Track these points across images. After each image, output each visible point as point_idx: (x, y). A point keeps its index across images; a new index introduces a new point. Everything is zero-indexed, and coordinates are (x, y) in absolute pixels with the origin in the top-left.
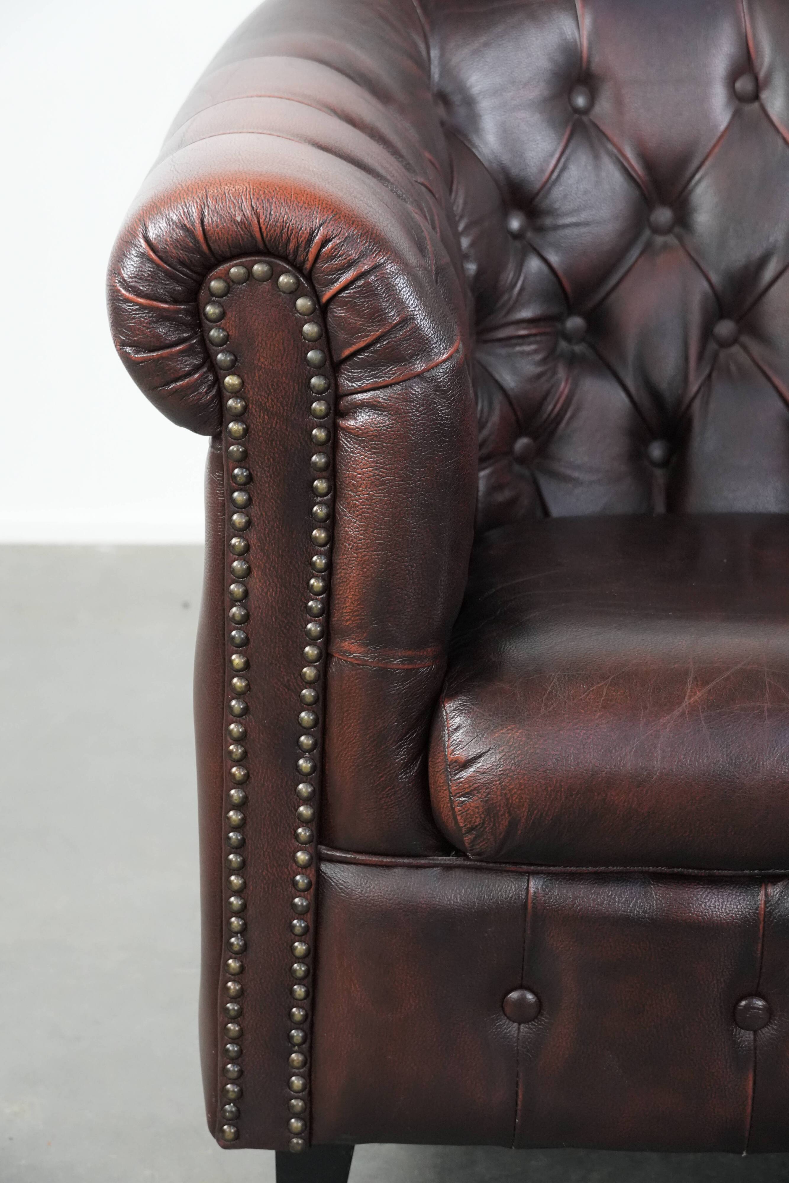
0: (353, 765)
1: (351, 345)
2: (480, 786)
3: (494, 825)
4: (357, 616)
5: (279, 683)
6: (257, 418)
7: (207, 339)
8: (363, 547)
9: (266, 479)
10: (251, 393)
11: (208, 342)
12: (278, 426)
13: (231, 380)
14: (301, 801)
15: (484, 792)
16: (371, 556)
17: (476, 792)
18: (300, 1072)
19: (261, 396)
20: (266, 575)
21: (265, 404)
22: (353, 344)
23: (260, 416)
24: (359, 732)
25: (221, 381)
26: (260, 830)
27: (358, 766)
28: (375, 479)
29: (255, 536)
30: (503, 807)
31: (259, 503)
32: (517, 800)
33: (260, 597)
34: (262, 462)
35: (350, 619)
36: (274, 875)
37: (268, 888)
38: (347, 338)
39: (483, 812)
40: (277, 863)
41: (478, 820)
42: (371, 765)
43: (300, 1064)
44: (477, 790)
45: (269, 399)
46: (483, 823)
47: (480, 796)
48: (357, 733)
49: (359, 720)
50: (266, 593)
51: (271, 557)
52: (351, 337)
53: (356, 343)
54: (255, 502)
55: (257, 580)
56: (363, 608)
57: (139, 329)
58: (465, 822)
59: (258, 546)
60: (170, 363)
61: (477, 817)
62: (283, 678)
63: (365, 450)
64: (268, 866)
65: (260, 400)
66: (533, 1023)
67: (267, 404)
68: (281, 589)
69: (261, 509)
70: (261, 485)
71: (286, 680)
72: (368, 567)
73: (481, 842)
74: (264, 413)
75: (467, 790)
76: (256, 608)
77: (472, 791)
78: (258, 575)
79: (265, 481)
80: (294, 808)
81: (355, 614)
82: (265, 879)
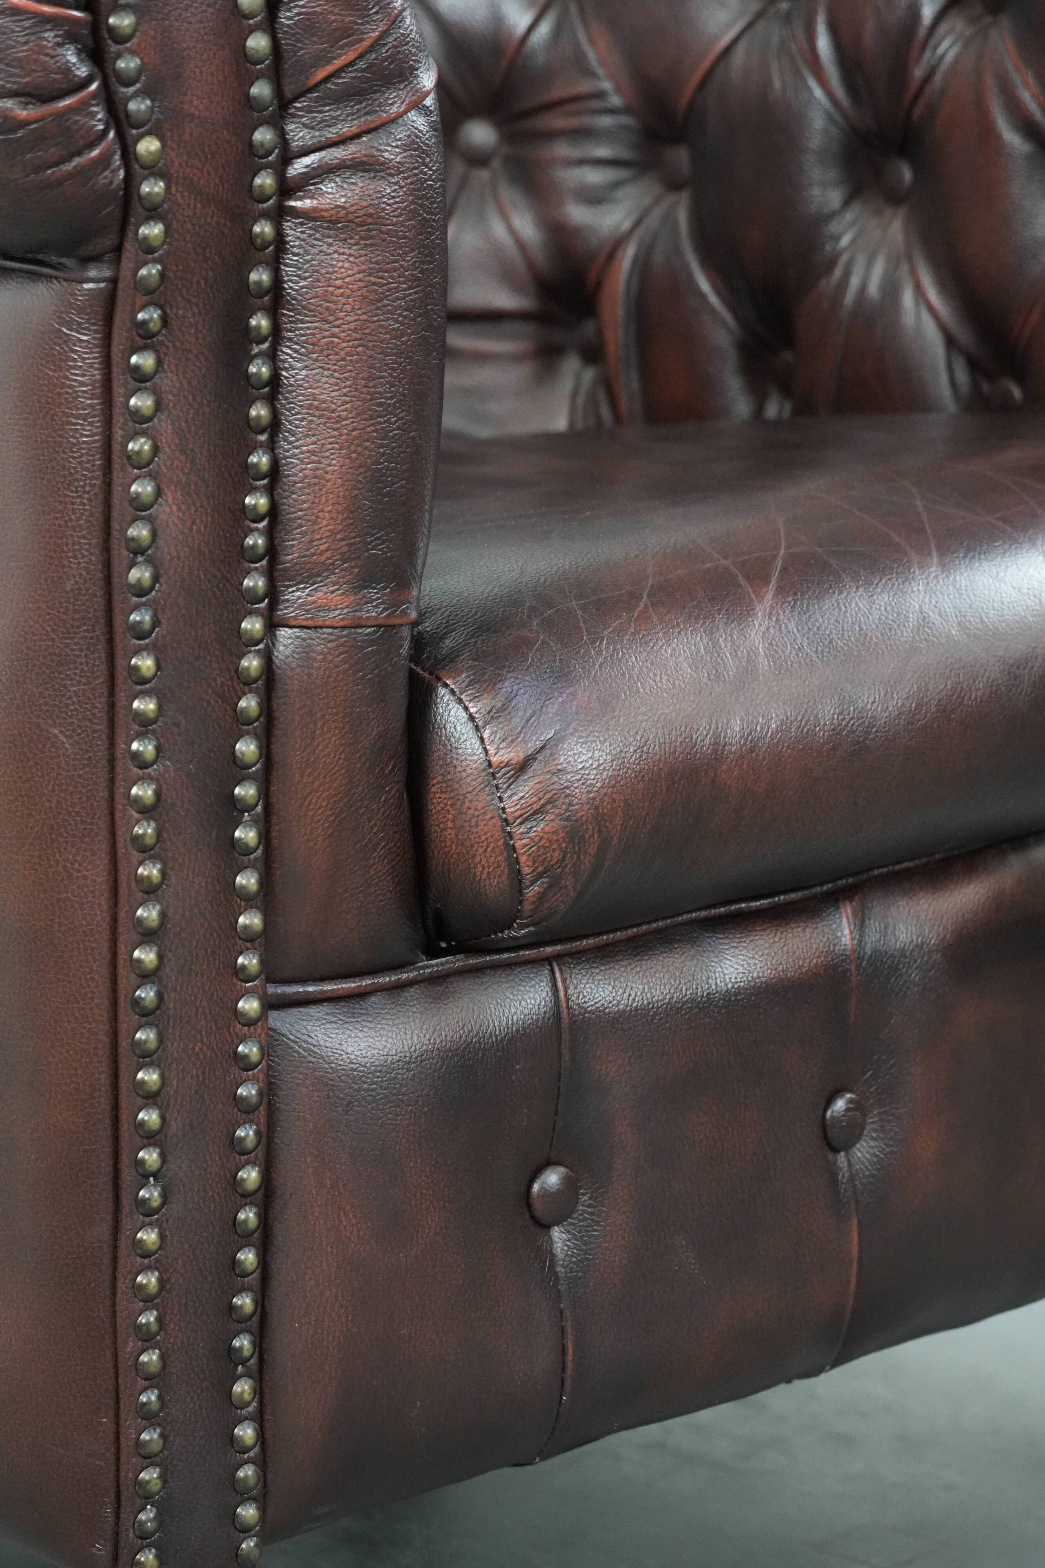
0: (332, 815)
1: (329, 62)
2: (556, 794)
3: (579, 858)
4: (343, 540)
5: (210, 691)
6: (184, 209)
7: (112, 74)
8: (350, 415)
9: (192, 320)
10: (176, 165)
11: (114, 79)
12: (215, 219)
13: (148, 146)
14: (242, 902)
15: (563, 803)
16: (364, 429)
17: (549, 806)
18: (249, 1413)
19: (192, 167)
20: (190, 496)
21: (198, 181)
22: (335, 58)
23: (189, 205)
24: (343, 751)
25: (131, 149)
26: (190, 969)
27: (340, 813)
28: (368, 291)
29: (170, 427)
30: (591, 824)
31: (176, 365)
32: (609, 807)
33: (180, 537)
34: (188, 290)
35: (328, 549)
36: (212, 1049)
37: (203, 1073)
38: (324, 50)
39: (564, 839)
40: (216, 1024)
41: (556, 854)
42: (360, 807)
43: (252, 1396)
44: (551, 803)
45: (205, 172)
46: (563, 859)
47: (557, 811)
48: (340, 754)
49: (344, 728)
50: (190, 529)
51: (197, 461)
52: (332, 47)
53: (340, 55)
54: (169, 366)
55: (175, 508)
56: (352, 524)
57: (36, 61)
58: (534, 863)
59: (176, 445)
60: (78, 118)
61: (554, 850)
62: (215, 680)
63: (349, 244)
64: (204, 1033)
65: (191, 175)
66: (571, 1220)
67: (202, 182)
68: (213, 517)
69: (181, 376)
70: (183, 333)
71: (219, 683)
72: (359, 449)
73: (554, 895)
74: (195, 199)
75: (535, 807)
76: (172, 559)
77: (543, 806)
78: (175, 498)
79: (190, 322)
80: (234, 917)
81: (339, 536)
82: (199, 1059)
